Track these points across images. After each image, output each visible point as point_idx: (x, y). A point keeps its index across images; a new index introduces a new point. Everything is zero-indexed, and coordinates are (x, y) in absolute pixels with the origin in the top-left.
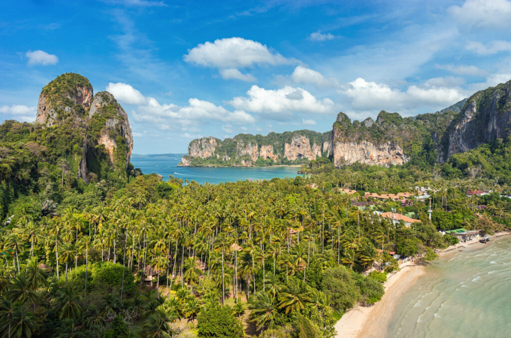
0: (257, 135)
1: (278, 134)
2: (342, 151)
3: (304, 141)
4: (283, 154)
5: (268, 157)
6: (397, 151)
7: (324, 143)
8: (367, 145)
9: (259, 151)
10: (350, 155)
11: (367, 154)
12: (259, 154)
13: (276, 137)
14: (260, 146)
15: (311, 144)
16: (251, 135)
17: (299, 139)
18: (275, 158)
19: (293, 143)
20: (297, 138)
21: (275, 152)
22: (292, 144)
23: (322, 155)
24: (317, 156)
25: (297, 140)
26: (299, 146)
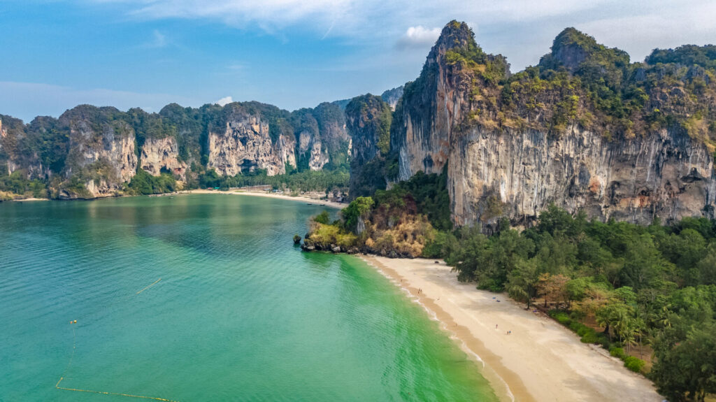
0: (132, 110)
1: (189, 110)
2: (489, 165)
3: (256, 128)
4: (204, 161)
5: (164, 170)
6: (690, 166)
7: (302, 136)
8: (581, 141)
9: (139, 152)
10: (516, 183)
11: (581, 178)
12: (140, 161)
13: (185, 115)
14: (140, 141)
15: (274, 135)
16: (114, 110)
17: (245, 122)
18: (184, 170)
19: (229, 131)
20: (239, 121)
21: (183, 157)
22: (226, 135)
23: (298, 163)
24: (288, 164)
25: (240, 125)
26: (244, 141)
